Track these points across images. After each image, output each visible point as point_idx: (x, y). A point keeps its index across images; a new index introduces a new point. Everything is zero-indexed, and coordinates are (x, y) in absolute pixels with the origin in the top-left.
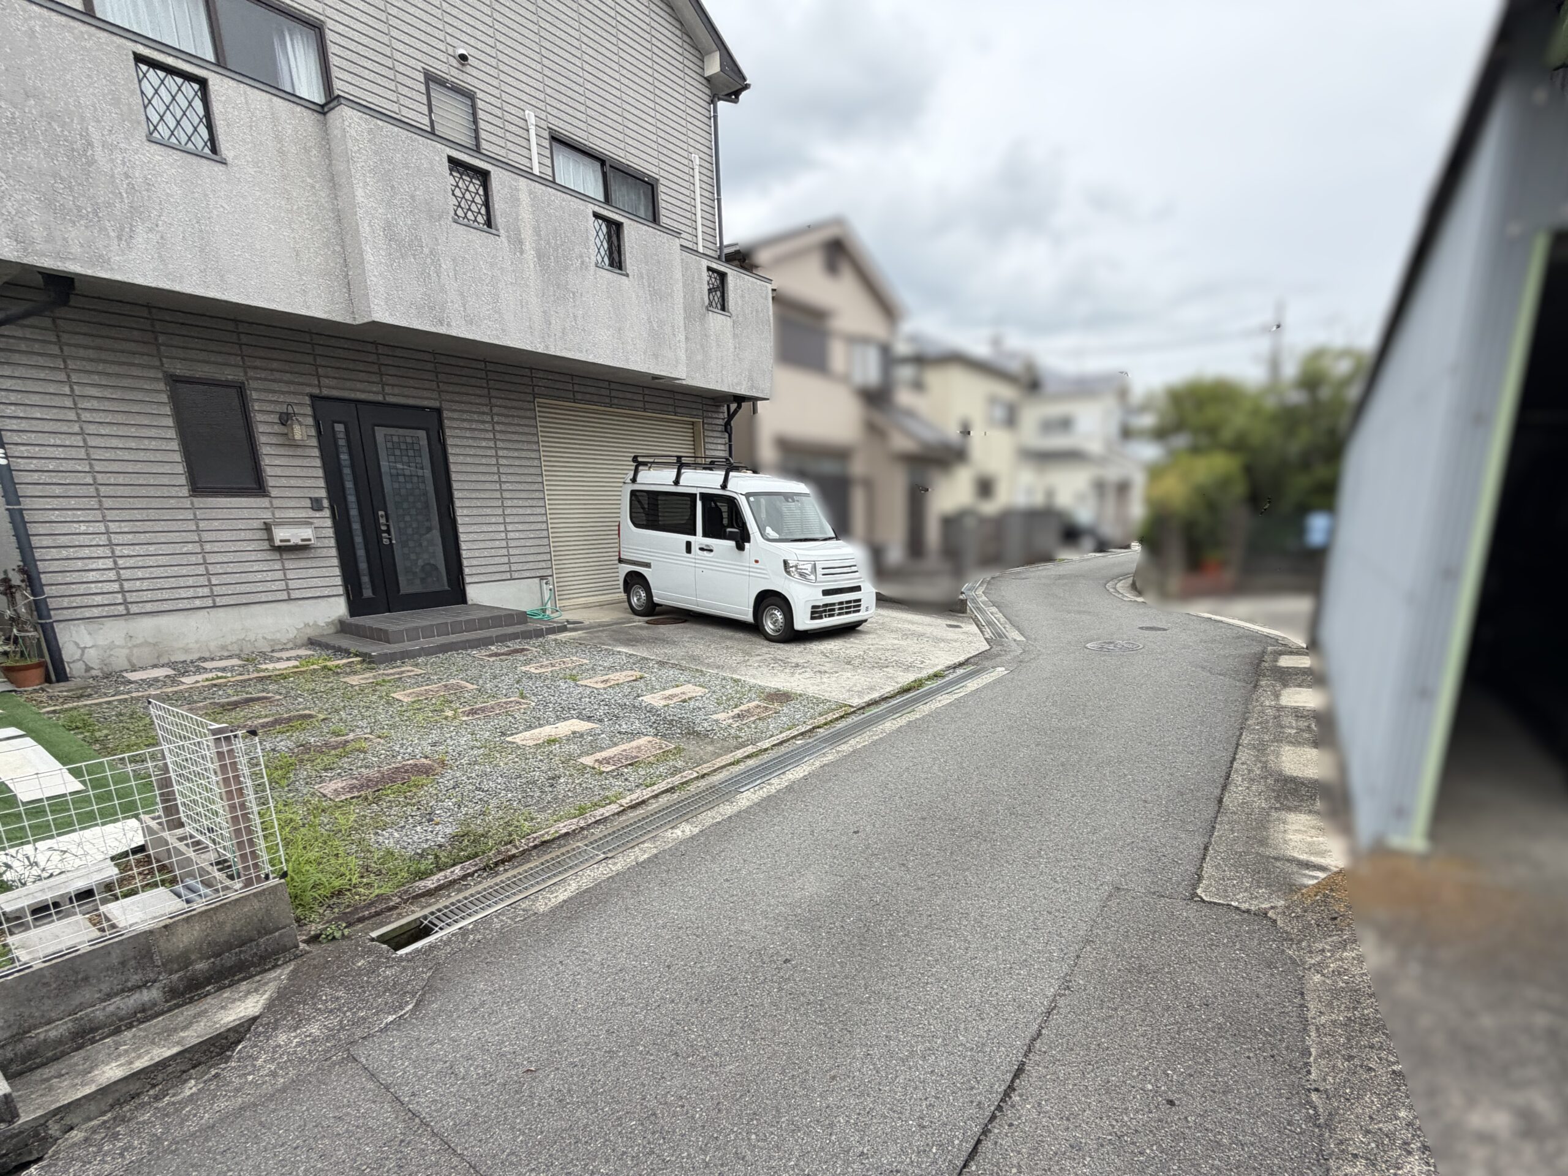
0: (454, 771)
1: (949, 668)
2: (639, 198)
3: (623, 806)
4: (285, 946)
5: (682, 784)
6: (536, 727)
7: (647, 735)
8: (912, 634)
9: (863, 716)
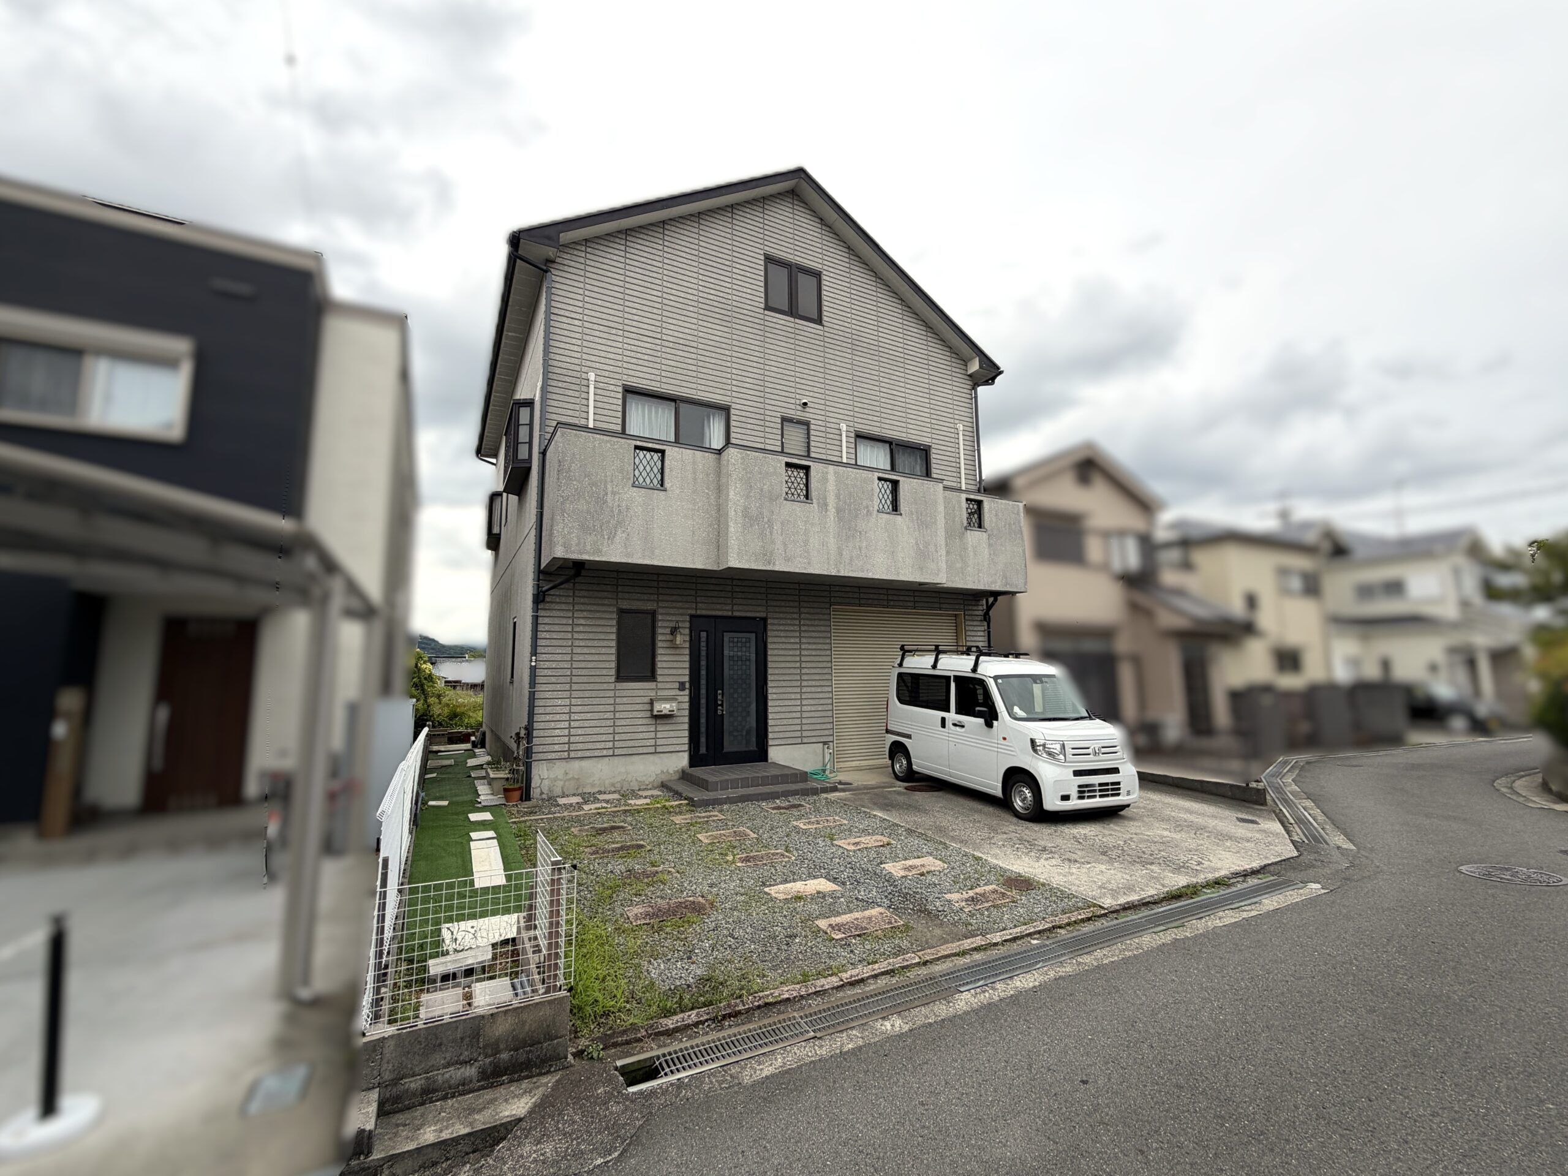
0: (718, 913)
1: (1236, 874)
2: (916, 461)
3: (842, 980)
4: (559, 1054)
5: (903, 968)
6: (790, 882)
7: (880, 906)
8: (1188, 826)
9: (1116, 922)
